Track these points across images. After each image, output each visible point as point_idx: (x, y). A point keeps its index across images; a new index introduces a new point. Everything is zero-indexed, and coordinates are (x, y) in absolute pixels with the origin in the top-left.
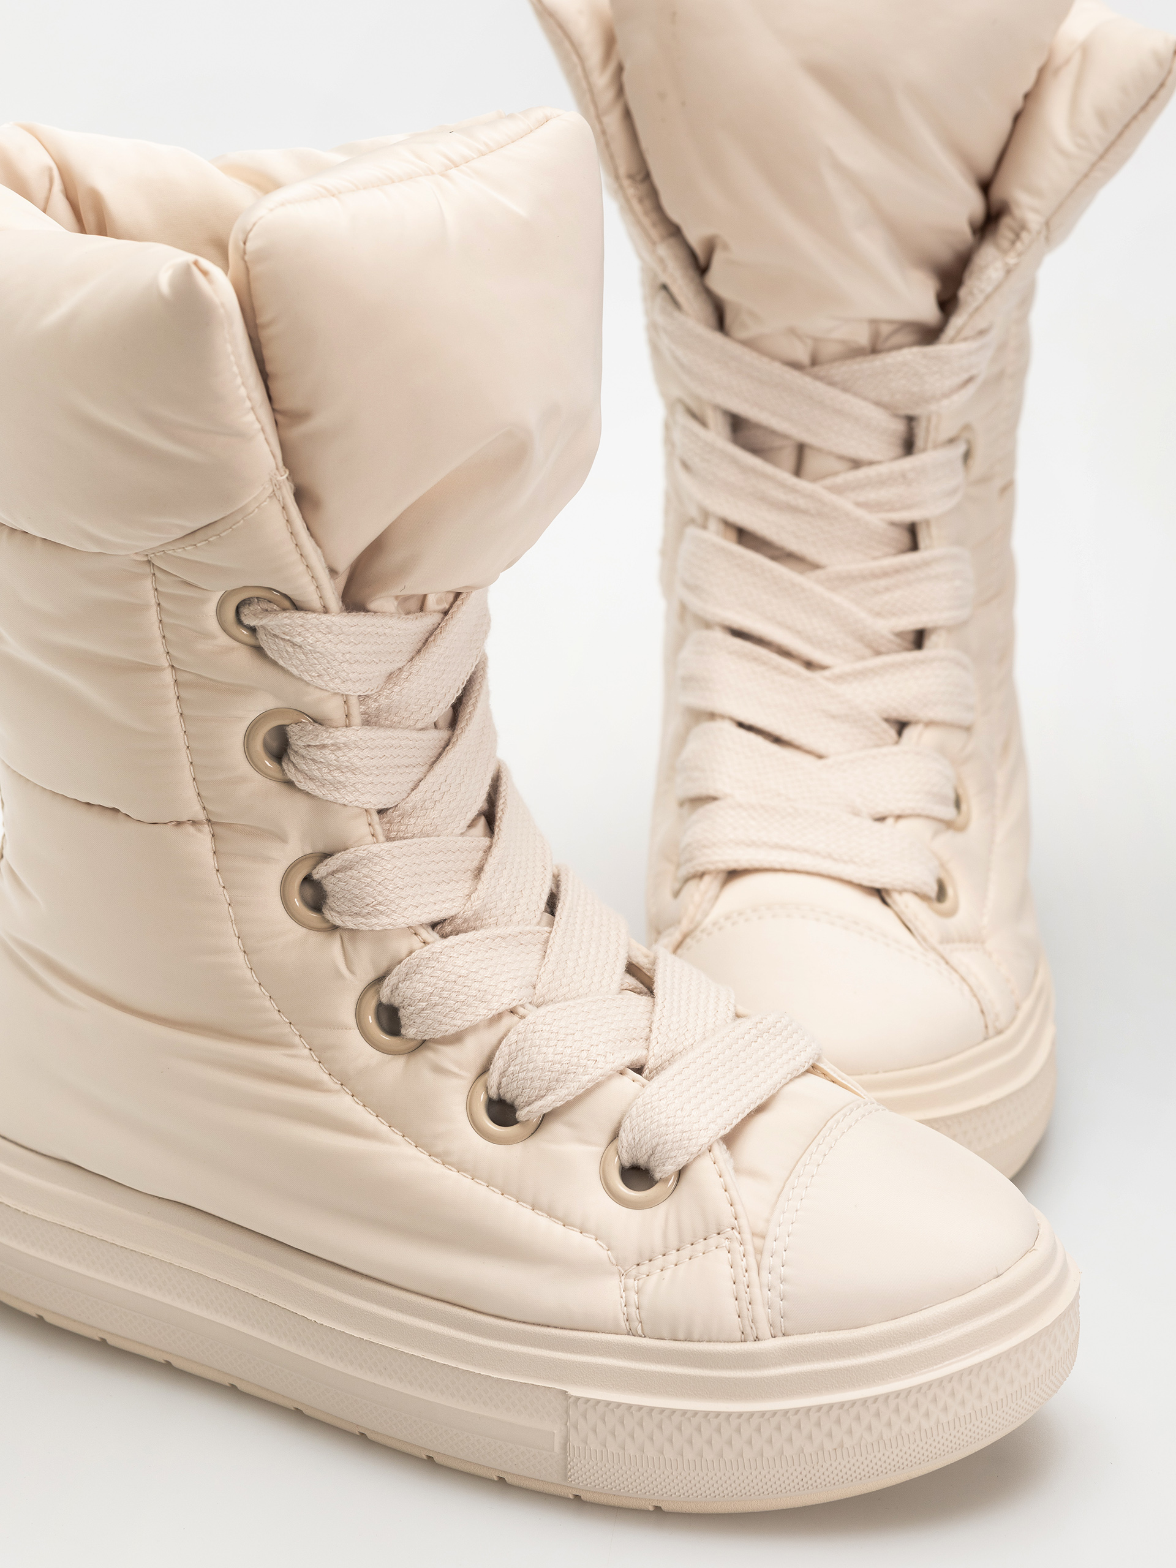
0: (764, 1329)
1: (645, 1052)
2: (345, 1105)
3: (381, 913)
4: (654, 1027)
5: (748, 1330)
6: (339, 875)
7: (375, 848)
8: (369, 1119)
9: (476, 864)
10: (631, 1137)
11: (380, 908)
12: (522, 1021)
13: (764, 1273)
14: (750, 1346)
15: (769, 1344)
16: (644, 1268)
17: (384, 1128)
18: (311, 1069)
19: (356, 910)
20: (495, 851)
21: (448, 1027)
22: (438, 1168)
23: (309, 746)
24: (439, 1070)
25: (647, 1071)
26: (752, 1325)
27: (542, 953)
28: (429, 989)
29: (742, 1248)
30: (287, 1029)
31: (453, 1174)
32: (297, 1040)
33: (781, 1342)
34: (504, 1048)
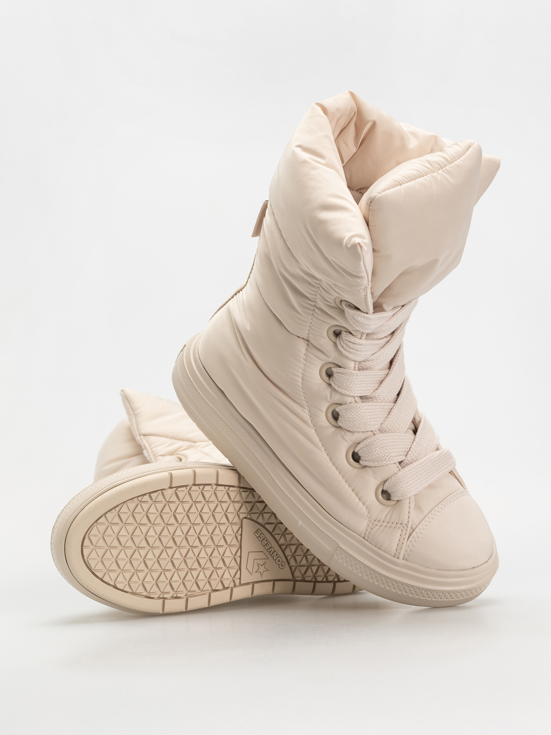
0: (401, 557)
1: (404, 458)
2: (312, 432)
3: (347, 390)
4: (411, 450)
5: (397, 555)
6: (339, 374)
7: (353, 372)
8: (317, 440)
9: (381, 379)
10: (389, 485)
11: (347, 388)
12: (374, 436)
13: (409, 541)
14: (395, 559)
15: (401, 561)
16: (376, 523)
17: (320, 445)
18: (307, 417)
19: (340, 385)
20: (389, 378)
21: (351, 429)
22: (331, 464)
23: (346, 340)
24: (343, 438)
25: (403, 463)
26: (399, 554)
27: (389, 412)
28: (351, 416)
29: (406, 532)
30: (305, 403)
31: (334, 469)
32: (307, 407)
33: (404, 562)
34: (365, 442)
